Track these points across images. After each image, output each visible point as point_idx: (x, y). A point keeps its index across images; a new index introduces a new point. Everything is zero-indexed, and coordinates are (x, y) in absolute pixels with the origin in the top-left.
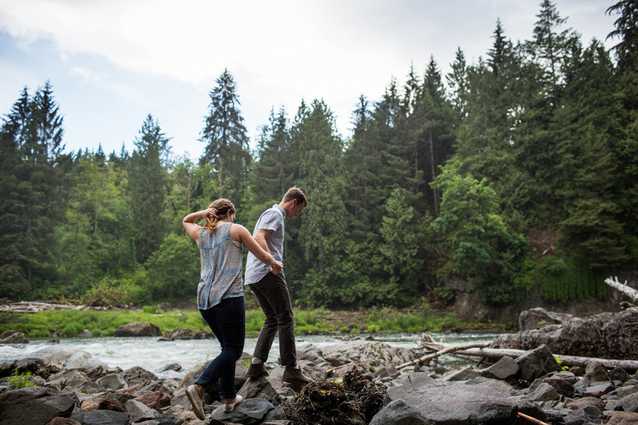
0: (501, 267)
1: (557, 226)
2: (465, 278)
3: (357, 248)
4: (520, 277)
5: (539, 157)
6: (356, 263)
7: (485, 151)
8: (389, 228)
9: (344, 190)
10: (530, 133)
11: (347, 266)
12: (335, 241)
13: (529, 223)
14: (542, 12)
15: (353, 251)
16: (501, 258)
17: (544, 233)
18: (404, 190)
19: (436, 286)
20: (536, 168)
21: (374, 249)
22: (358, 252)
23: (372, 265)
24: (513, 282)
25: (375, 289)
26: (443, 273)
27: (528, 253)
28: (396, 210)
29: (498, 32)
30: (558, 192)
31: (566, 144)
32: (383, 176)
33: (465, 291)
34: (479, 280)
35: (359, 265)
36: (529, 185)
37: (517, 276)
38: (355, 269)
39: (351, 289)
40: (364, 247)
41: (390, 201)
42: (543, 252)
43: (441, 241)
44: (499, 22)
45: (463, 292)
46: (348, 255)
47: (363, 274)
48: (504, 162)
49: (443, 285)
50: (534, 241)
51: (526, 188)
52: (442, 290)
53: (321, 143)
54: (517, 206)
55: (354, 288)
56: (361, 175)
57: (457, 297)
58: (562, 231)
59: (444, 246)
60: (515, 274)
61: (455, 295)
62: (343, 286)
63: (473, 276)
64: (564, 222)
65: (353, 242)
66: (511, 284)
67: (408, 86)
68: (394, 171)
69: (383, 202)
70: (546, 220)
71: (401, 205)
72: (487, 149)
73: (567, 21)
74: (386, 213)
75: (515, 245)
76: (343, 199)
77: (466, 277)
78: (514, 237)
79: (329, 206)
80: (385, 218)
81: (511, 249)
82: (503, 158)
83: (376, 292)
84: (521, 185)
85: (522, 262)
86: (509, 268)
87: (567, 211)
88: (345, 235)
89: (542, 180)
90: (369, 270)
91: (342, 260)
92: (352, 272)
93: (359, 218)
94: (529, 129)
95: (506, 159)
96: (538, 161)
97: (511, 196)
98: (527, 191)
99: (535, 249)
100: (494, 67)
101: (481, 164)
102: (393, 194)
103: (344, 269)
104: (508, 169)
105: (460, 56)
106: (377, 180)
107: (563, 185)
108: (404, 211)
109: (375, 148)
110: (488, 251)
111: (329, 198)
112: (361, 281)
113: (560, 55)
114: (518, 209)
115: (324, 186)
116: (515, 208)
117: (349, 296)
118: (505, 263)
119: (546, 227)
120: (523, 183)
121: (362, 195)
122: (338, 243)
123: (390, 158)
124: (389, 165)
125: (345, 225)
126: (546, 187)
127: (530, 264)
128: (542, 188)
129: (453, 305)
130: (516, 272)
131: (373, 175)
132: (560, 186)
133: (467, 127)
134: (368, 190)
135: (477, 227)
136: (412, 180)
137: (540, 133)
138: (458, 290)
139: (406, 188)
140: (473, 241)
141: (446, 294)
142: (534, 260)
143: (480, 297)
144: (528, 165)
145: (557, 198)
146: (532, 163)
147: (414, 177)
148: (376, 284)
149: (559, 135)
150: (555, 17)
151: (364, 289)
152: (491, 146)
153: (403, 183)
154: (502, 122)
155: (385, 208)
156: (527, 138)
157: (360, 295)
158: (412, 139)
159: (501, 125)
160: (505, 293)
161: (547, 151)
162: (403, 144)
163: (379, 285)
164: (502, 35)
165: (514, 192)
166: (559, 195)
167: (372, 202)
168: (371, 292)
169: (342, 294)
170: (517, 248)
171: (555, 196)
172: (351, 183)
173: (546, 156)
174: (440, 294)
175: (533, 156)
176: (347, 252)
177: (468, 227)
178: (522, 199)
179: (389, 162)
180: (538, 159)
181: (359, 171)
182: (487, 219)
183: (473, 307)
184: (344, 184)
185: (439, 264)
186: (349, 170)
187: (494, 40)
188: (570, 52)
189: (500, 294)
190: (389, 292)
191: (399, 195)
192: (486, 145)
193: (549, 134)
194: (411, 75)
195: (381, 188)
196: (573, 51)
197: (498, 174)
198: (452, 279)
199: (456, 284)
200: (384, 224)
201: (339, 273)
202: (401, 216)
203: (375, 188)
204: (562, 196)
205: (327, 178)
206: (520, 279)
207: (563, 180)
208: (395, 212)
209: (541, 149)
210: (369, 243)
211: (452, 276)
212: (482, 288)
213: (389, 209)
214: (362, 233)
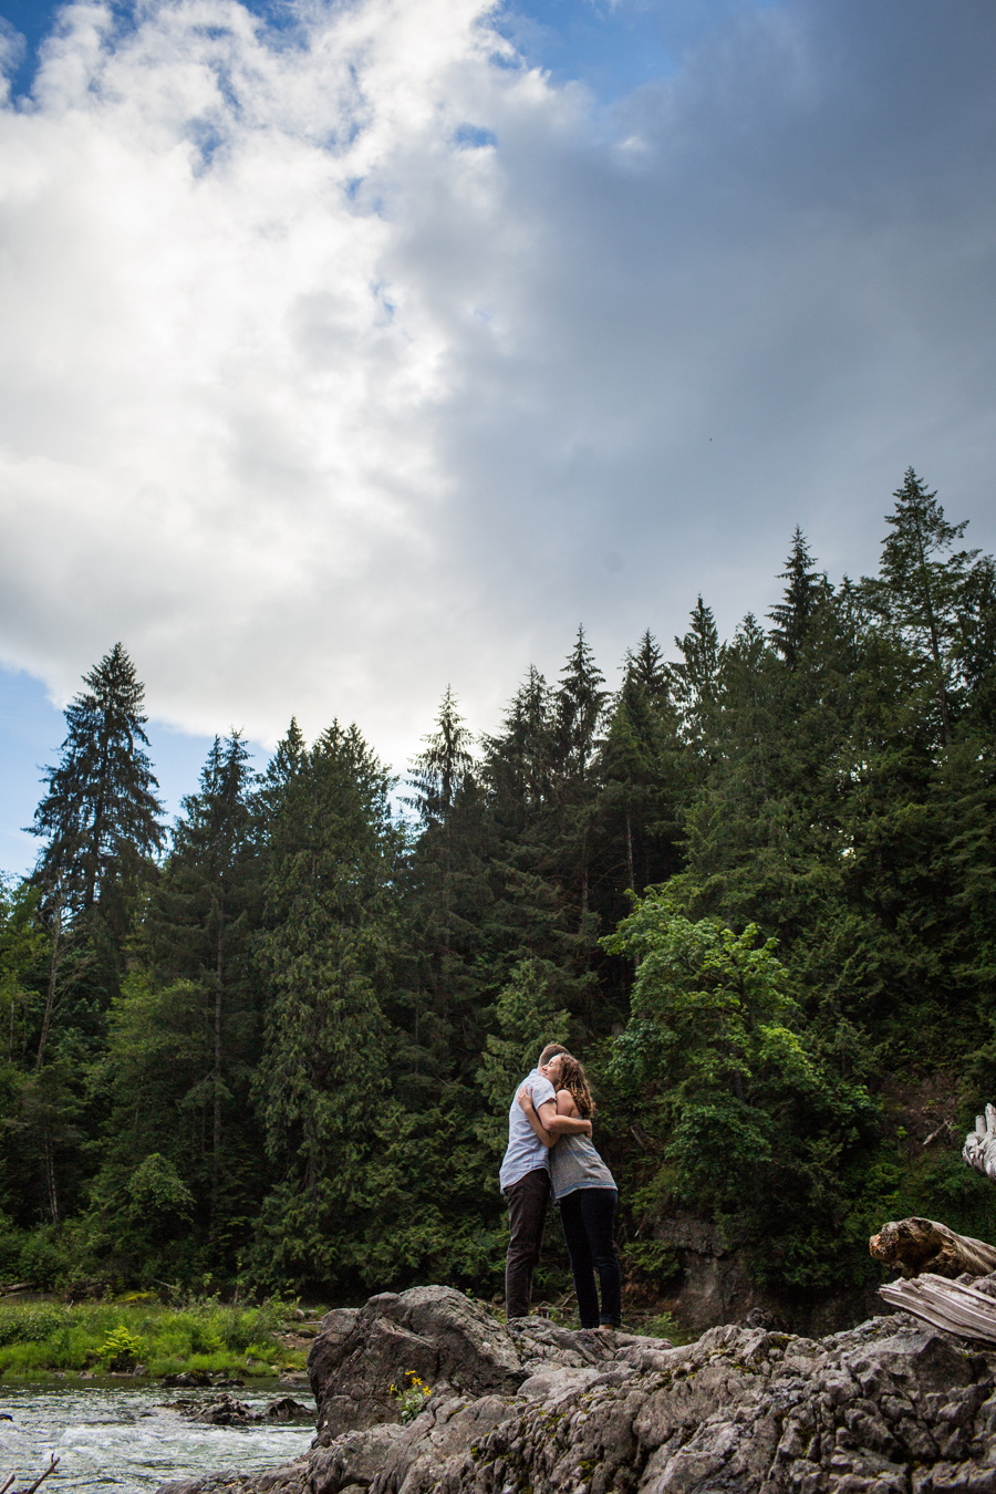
0: (804, 1183)
1: (959, 1065)
2: (707, 1216)
3: (408, 1126)
4: (861, 1211)
5: (905, 875)
6: (405, 1168)
7: (760, 858)
8: (500, 1069)
9: (383, 961)
10: (881, 814)
11: (382, 1175)
12: (351, 1102)
13: (881, 1056)
14: (901, 510)
15: (396, 1133)
16: (805, 1156)
17: (926, 1084)
18: (546, 962)
19: (632, 1239)
20: (898, 907)
21: (460, 1129)
22: (413, 1136)
23: (451, 1173)
24: (842, 1228)
25: (458, 1244)
26: (650, 1200)
27: (884, 1142)
28: (521, 1018)
29: (799, 562)
30: (960, 970)
31: (976, 838)
32: (494, 926)
33: (710, 1253)
34: (745, 1219)
35: (415, 1172)
36: (879, 950)
37: (852, 1209)
38: (400, 1187)
39: (388, 1242)
40: (432, 1121)
41: (508, 995)
42: (922, 1140)
43: (648, 1110)
44: (798, 540)
45: (704, 1255)
46: (386, 1145)
47: (423, 1199)
48: (811, 887)
49: (649, 1233)
50: (900, 1108)
51: (872, 960)
52: (647, 1251)
53: (326, 834)
54: (850, 1008)
55: (395, 1240)
56: (433, 922)
57: (689, 1271)
58: (975, 1077)
59: (656, 1123)
60: (848, 1203)
61: (683, 1264)
62: (368, 1234)
63: (729, 1208)
64: (979, 1053)
65: (397, 1108)
66: (838, 1233)
67: (567, 692)
68: (524, 914)
69: (490, 998)
70: (931, 1049)
71: (538, 1005)
72: (765, 853)
73: (964, 532)
74: (496, 1029)
75: (844, 1116)
76: (379, 983)
77: (711, 1211)
78: (843, 1096)
79: (337, 1004)
80: (491, 1040)
81: (832, 1131)
82: (807, 877)
83: (459, 1253)
84: (858, 952)
85: (867, 1167)
86: (828, 1187)
87: (987, 1024)
88: (380, 1087)
89: (913, 937)
90: (441, 1190)
91: (367, 1158)
92: (392, 1196)
93: (425, 1043)
94: (877, 802)
95: (819, 880)
96: (904, 888)
97: (831, 979)
98: (875, 965)
99: (902, 1131)
100: (787, 648)
101: (747, 891)
102: (515, 973)
103: (370, 1184)
104: (823, 906)
105: (702, 620)
106: (476, 937)
107: (974, 952)
108: (543, 1023)
109: (477, 852)
110: (763, 1131)
111: (337, 981)
112: (419, 1222)
113: (952, 618)
114: (852, 1017)
115: (326, 948)
116: (843, 1011)
117: (381, 1264)
118: (816, 1171)
119: (930, 1067)
120: (862, 946)
121: (433, 976)
122: (356, 1109)
123: (511, 879)
124: (510, 897)
125: (377, 1057)
126: (928, 958)
127: (889, 1173)
128: (917, 960)
129: (677, 1296)
130: (852, 1196)
131: (468, 926)
132: (965, 954)
133: (714, 796)
134: (450, 962)
135: (732, 1063)
136: (571, 937)
137: (905, 811)
138: (688, 1249)
139: (551, 958)
140: (719, 1103)
141: (658, 1263)
142: (899, 1162)
143: (752, 1271)
144: (877, 895)
145: (959, 985)
146: (888, 893)
147: (575, 931)
148: (461, 1231)
149: (957, 815)
150: (935, 521)
151: (425, 1244)
152: (778, 844)
153: (545, 945)
154: (806, 784)
155: (492, 1013)
156: (872, 824)
157: (412, 1261)
158: (570, 828)
159: (804, 791)
160: (821, 1259)
161: (925, 861)
162: (548, 843)
163: (468, 1234)
164: (808, 571)
165: (840, 969)
166: (964, 979)
167: (460, 997)
168: (445, 1251)
169: (360, 1258)
170: (849, 1127)
171: (954, 981)
172: (404, 943)
173: (924, 873)
174: (641, 1262)
175: (888, 874)
176: (381, 1134)
177: (707, 1063)
178: (861, 990)
179: (510, 888)
180: (903, 881)
181: (427, 910)
182: (758, 1042)
183: (731, 1302)
184: (383, 945)
185: (642, 1173)
186: (401, 909)
187: (788, 583)
188: (977, 609)
189: (807, 1262)
190: (495, 1255)
191: (531, 977)
192: (765, 843)
193: (931, 813)
194: (578, 664)
195: (487, 961)
196: (983, 605)
197: (794, 921)
198: (673, 1217)
199: (685, 1233)
200: (485, 1055)
201: (354, 1197)
202: (534, 1036)
203: (470, 960)
204: (970, 979)
205: (337, 929)
206: (861, 1217)
207: (972, 938)
208: (519, 1023)
209: (912, 855)
210: (444, 1113)
211: (673, 1208)
212: (755, 1245)
213: (504, 1016)
214: (426, 1080)
